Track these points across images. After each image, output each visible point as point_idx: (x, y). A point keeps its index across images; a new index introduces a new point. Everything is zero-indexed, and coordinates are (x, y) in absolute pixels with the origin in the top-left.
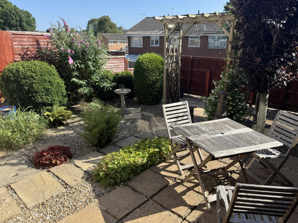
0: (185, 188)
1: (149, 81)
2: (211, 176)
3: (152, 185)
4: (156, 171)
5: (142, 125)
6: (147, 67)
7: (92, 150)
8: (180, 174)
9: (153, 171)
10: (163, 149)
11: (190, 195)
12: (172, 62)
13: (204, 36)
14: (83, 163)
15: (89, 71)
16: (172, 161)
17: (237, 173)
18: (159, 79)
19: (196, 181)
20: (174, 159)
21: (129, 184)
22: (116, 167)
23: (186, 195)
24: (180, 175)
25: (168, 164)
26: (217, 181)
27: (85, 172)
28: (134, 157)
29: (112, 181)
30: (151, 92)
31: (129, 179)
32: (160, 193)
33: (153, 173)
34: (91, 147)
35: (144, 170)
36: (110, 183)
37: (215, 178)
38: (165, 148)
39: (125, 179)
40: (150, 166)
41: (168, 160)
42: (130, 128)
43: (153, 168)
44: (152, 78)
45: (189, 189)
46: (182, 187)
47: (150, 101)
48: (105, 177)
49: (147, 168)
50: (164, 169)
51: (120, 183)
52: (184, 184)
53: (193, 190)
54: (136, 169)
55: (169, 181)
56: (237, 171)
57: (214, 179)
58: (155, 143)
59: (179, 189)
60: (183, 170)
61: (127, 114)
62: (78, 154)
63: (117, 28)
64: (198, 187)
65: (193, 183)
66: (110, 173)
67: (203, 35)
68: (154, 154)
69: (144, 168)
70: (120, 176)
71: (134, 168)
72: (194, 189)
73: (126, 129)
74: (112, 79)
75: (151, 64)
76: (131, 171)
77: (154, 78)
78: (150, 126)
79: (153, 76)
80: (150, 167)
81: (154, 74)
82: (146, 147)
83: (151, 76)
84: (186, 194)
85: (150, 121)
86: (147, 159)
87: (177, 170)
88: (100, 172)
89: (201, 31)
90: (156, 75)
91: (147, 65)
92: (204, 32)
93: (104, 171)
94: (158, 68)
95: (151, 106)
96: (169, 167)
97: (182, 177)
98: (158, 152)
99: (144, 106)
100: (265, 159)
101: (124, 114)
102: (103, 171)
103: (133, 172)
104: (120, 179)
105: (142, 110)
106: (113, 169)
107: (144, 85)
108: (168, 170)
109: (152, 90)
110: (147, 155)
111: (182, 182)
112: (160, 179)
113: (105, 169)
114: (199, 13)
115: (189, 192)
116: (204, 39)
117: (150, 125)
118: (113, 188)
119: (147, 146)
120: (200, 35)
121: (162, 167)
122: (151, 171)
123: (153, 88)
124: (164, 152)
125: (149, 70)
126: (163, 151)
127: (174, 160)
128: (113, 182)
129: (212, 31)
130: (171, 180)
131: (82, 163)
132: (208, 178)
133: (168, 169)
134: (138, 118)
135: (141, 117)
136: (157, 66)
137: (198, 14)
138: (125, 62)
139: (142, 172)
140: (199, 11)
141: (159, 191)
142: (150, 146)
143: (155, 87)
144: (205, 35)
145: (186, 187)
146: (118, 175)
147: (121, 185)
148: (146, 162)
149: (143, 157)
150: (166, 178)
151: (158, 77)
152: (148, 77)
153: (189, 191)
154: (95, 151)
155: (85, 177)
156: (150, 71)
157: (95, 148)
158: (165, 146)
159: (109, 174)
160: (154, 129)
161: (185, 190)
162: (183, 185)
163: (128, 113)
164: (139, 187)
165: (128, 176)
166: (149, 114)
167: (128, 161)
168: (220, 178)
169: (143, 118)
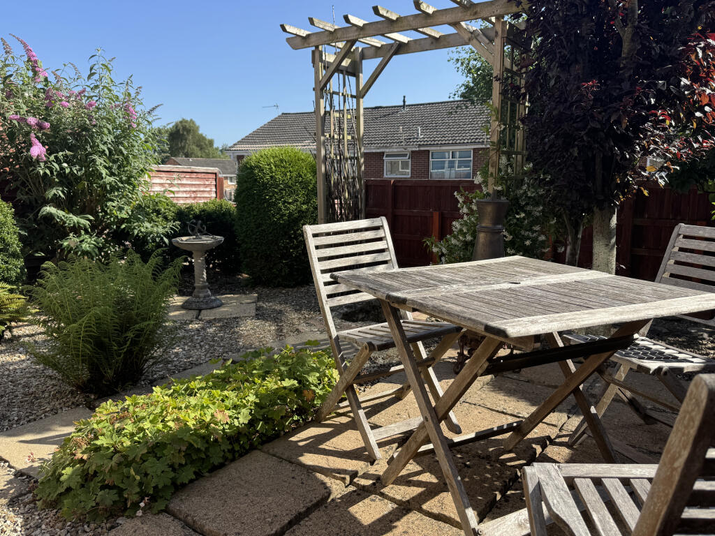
0: (390, 506)
1: (278, 216)
2: (479, 456)
3: (266, 503)
4: (285, 457)
5: (255, 333)
6: (272, 177)
7: (70, 403)
8: (372, 460)
9: (274, 455)
10: (310, 379)
11: (410, 531)
12: (338, 158)
13: (419, 151)
14: (22, 444)
15: (101, 186)
16: (344, 420)
17: (561, 444)
18: (306, 212)
19: (427, 477)
20: (352, 415)
21: (175, 505)
22: (127, 443)
23: (394, 530)
24: (372, 464)
25: (328, 430)
26: (502, 473)
27: (19, 474)
28: (203, 407)
29: (109, 497)
30: (286, 248)
31: (178, 488)
32: (293, 532)
33: (272, 462)
34: (69, 396)
35: (241, 456)
36: (97, 504)
37: (492, 463)
38: (318, 375)
39: (160, 487)
40: (264, 439)
41: (329, 419)
42: (213, 341)
43: (277, 447)
44: (288, 209)
45: (405, 508)
46: (378, 502)
47: (283, 274)
48: (83, 486)
49: (253, 448)
50: (314, 446)
51: (136, 506)
52: (385, 490)
53: (421, 511)
54: (207, 449)
55: (328, 485)
56: (558, 436)
57: (488, 467)
58: (286, 364)
59: (368, 511)
60: (380, 445)
61: (213, 308)
62: (16, 418)
63: (217, 149)
64: (437, 498)
65: (419, 484)
66: (102, 466)
67: (417, 149)
68: (279, 396)
69: (242, 447)
70: (138, 478)
71: (199, 445)
72: (424, 507)
73: (202, 343)
74: (170, 215)
75: (283, 169)
76: (187, 455)
77: (292, 207)
78: (280, 334)
79: (290, 203)
80: (263, 443)
81: (294, 196)
82: (252, 375)
83: (285, 202)
84: (395, 527)
85: (281, 321)
86: (250, 414)
87: (359, 446)
88: (64, 469)
89: (411, 140)
90: (297, 201)
91: (272, 172)
92: (419, 143)
93: (82, 461)
94: (302, 182)
95: (287, 289)
96: (332, 438)
97: (375, 467)
98: (296, 390)
99: (265, 290)
100: (666, 373)
101: (204, 306)
102: (73, 463)
103: (193, 462)
104: (138, 490)
105: (259, 299)
106: (116, 451)
107: (264, 227)
108: (327, 448)
109: (288, 243)
110: (252, 398)
111: (377, 486)
112: (296, 482)
113: (83, 453)
114: (404, 101)
115: (405, 519)
116: (421, 157)
117: (280, 330)
118: (108, 525)
119: (254, 372)
120: (410, 150)
121: (308, 442)
122: (266, 456)
123: (290, 238)
124: (314, 391)
125: (278, 185)
126: (313, 388)
127: (350, 417)
128: (109, 502)
129: (437, 139)
130: (338, 482)
131: (18, 444)
132: (468, 467)
133: (327, 446)
134: (246, 315)
135: (254, 314)
136: (301, 176)
137: (402, 104)
138: (216, 186)
139: (233, 460)
140: (404, 97)
141: (291, 524)
142: (267, 373)
143: (295, 232)
144: (422, 149)
145: (393, 500)
146: (132, 472)
147: (139, 513)
148: (246, 422)
149: (235, 407)
150: (318, 475)
151: (304, 207)
152: (275, 204)
153: (405, 515)
154: (78, 405)
155: (11, 492)
156: (282, 190)
157: (79, 398)
158: (317, 370)
159: (96, 472)
160: (291, 340)
161: (390, 513)
162: (382, 495)
163: (214, 305)
164: (212, 514)
165: (172, 475)
166: (278, 307)
167: (177, 420)
168: (508, 464)
169: (260, 315)
